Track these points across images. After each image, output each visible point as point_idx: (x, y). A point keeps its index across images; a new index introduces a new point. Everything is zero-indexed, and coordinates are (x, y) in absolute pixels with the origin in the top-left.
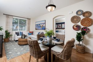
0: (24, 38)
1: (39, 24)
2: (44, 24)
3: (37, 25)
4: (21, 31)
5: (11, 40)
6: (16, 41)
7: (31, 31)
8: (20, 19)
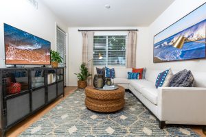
0: (102, 88)
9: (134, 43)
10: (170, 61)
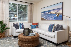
1: (49, 11)
2: (59, 9)
3: (44, 13)
4: (21, 23)
5: (7, 35)
6: (15, 37)
7: (34, 22)
8: (18, 5)
9: (32, 10)
10: (49, 20)
